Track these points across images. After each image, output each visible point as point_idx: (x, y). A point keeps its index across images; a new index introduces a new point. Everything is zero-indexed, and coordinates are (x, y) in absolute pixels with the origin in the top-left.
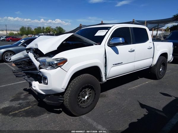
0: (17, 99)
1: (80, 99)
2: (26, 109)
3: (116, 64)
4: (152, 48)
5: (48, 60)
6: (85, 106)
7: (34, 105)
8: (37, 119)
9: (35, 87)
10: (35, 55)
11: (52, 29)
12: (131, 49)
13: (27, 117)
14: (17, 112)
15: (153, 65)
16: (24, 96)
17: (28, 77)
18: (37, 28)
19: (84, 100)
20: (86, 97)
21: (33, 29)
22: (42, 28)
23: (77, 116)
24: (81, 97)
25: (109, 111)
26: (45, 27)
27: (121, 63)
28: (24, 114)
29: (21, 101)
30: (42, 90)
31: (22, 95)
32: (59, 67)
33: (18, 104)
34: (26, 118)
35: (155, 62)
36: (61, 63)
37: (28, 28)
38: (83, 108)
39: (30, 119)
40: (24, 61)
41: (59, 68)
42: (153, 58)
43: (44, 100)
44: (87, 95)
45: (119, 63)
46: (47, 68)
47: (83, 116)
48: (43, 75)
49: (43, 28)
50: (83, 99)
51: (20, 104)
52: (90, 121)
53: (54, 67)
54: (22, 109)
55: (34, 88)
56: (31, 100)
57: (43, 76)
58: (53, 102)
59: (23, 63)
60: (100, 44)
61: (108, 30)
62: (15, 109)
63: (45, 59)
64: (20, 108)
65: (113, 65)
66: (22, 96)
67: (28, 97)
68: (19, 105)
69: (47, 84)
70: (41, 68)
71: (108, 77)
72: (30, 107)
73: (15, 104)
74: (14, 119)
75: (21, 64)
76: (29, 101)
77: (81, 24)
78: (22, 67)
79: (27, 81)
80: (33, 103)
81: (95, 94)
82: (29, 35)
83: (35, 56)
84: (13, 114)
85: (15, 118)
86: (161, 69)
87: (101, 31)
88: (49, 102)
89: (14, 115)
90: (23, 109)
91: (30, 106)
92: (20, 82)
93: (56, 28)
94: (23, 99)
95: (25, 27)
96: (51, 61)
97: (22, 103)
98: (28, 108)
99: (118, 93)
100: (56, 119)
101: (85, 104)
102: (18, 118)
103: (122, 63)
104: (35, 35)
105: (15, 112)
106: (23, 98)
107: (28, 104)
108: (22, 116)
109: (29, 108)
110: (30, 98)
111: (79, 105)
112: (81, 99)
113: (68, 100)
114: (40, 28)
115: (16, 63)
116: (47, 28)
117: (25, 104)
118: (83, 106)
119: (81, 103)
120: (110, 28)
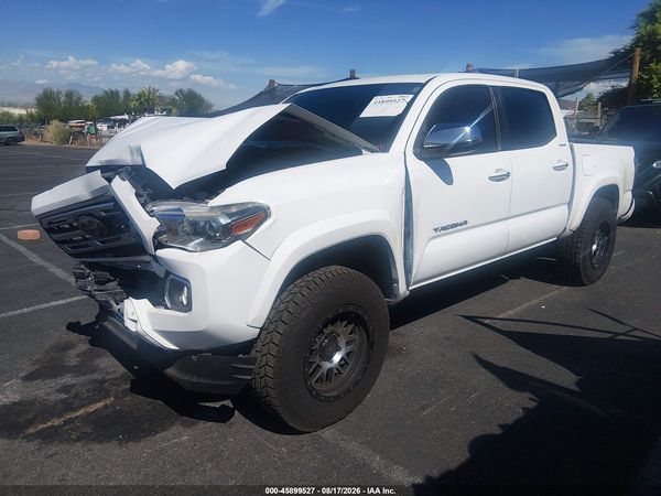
0: (49, 368)
1: (315, 365)
2: (92, 408)
3: (443, 228)
4: (567, 165)
5: (193, 210)
6: (334, 394)
7: (123, 391)
8: (142, 449)
9: (136, 321)
10: (141, 192)
11: (161, 98)
12: (497, 171)
13: (100, 442)
14: (57, 423)
15: (568, 232)
16: (79, 355)
17: (98, 283)
18: (100, 93)
19: (331, 370)
20: (337, 358)
21: (87, 99)
22: (122, 95)
23: (304, 433)
24: (317, 359)
25: (423, 408)
26: (135, 91)
27: (461, 224)
28: (89, 430)
29: (67, 380)
30: (166, 334)
31: (72, 353)
32: (236, 239)
33: (59, 391)
34: (96, 447)
35: (576, 220)
36: (245, 226)
37: (69, 95)
38: (327, 400)
39: (112, 451)
40: (90, 215)
41: (239, 243)
42: (570, 204)
43: (170, 371)
44: (338, 349)
45: (456, 225)
46: (186, 243)
47: (328, 433)
48: (168, 273)
49: (127, 94)
50: (327, 365)
51: (65, 389)
52: (356, 449)
53: (219, 240)
54: (75, 410)
55: (132, 327)
56: (108, 374)
57: (172, 277)
58: (208, 382)
59: (83, 225)
60: (386, 149)
61: (411, 96)
62: (48, 411)
63: (180, 210)
64: (68, 406)
65: (436, 230)
66: (72, 359)
67: (97, 362)
68: (63, 396)
69: (188, 308)
70: (159, 245)
71: (417, 279)
72: (108, 402)
73: (46, 390)
74: (50, 453)
75: (73, 228)
76: (100, 377)
77: (272, 82)
78: (75, 241)
79: (92, 296)
80: (118, 385)
81: (371, 345)
82: (73, 123)
83: (137, 195)
84: (41, 430)
85: (54, 449)
86: (594, 247)
87: (385, 98)
88: (195, 380)
89: (49, 436)
90: (81, 412)
91: (108, 397)
92: (54, 303)
93: (177, 94)
94: (77, 370)
95: (56, 90)
96: (205, 214)
97: (74, 385)
98: (100, 405)
99: (447, 339)
100: (221, 447)
101: (331, 385)
102: (65, 447)
103: (466, 222)
104: (95, 120)
105: (50, 424)
106: (75, 366)
107: (100, 389)
108: (78, 440)
109: (106, 406)
110: (102, 366)
111: (310, 390)
112: (319, 365)
113: (270, 371)
114: (113, 94)
115: (50, 223)
116: (140, 96)
117: (88, 391)
118: (326, 392)
119: (317, 382)
120: (422, 86)
